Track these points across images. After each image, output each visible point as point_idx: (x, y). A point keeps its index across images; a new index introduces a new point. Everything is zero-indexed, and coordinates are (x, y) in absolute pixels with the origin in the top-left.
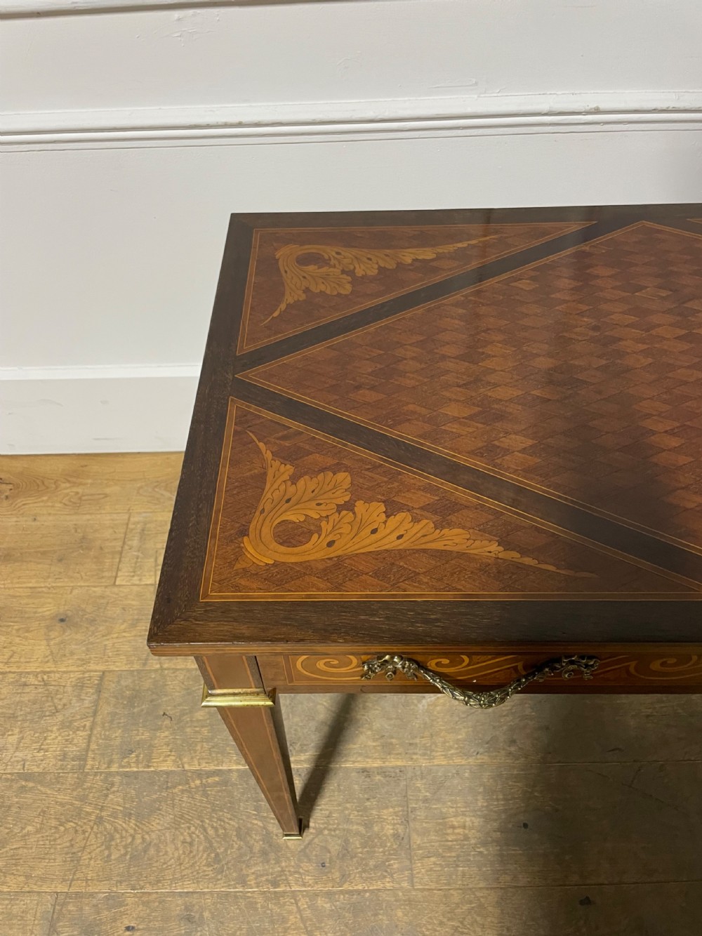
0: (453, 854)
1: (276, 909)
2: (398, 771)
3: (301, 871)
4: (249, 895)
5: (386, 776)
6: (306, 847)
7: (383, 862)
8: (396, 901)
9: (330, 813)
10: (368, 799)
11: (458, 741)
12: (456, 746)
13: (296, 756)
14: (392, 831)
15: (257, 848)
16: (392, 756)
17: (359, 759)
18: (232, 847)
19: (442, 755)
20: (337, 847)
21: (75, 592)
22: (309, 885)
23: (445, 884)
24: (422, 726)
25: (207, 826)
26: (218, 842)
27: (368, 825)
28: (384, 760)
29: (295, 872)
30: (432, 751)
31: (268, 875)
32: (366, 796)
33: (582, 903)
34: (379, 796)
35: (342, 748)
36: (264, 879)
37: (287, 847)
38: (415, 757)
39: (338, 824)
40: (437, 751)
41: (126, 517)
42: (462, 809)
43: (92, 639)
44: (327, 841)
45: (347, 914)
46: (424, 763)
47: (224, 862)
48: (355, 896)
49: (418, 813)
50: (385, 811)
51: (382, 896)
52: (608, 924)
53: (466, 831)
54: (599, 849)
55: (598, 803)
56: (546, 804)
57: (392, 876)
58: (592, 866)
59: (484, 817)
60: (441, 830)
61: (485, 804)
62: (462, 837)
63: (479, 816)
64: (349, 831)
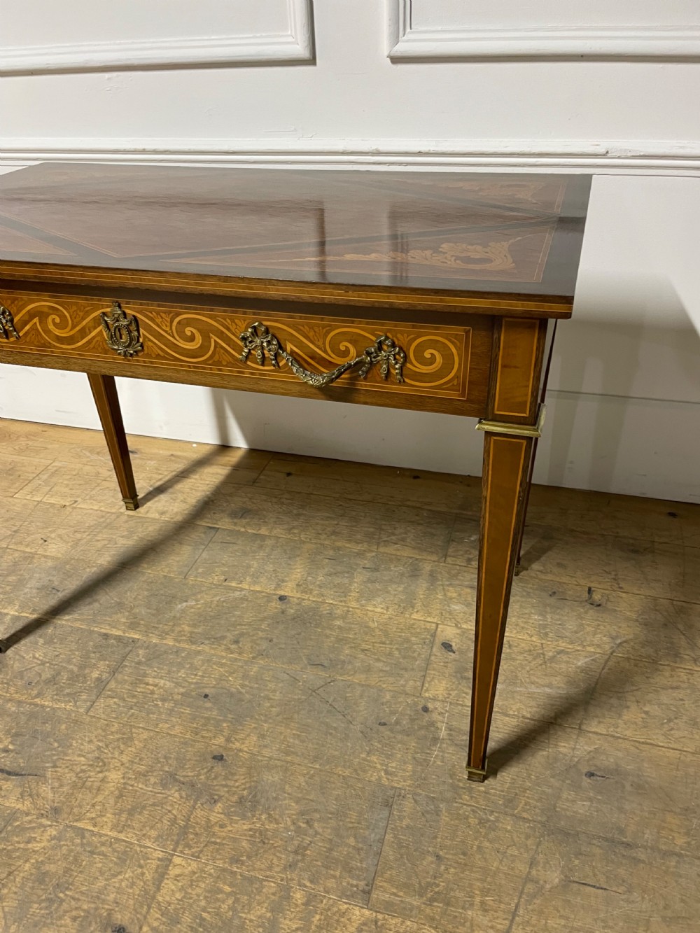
0: (135, 700)
2: (131, 640)
5: (119, 642)
7: (76, 693)
8: (67, 718)
9: (60, 654)
10: (94, 652)
11: (192, 633)
12: (189, 635)
14: (97, 675)
16: (134, 631)
17: (107, 627)
19: (173, 639)
20: (49, 676)
23: (114, 718)
24: (171, 618)
27: (82, 667)
28: (125, 632)
29: (6, 683)
30: (167, 634)
32: (95, 650)
33: (214, 758)
34: (104, 652)
37: (12, 667)
38: (151, 635)
39: (61, 662)
40: (171, 636)
41: (50, 462)
42: (163, 675)
44: (44, 670)
45: (23, 717)
46: (155, 640)
48: (38, 708)
49: (127, 669)
50: (102, 662)
51: (59, 713)
52: (226, 778)
53: (155, 689)
54: (256, 725)
55: (278, 696)
56: (234, 686)
57: (76, 703)
58: (242, 736)
59: (176, 683)
60: (136, 683)
61: (183, 676)
62: (149, 692)
63: (173, 682)
64: (65, 668)
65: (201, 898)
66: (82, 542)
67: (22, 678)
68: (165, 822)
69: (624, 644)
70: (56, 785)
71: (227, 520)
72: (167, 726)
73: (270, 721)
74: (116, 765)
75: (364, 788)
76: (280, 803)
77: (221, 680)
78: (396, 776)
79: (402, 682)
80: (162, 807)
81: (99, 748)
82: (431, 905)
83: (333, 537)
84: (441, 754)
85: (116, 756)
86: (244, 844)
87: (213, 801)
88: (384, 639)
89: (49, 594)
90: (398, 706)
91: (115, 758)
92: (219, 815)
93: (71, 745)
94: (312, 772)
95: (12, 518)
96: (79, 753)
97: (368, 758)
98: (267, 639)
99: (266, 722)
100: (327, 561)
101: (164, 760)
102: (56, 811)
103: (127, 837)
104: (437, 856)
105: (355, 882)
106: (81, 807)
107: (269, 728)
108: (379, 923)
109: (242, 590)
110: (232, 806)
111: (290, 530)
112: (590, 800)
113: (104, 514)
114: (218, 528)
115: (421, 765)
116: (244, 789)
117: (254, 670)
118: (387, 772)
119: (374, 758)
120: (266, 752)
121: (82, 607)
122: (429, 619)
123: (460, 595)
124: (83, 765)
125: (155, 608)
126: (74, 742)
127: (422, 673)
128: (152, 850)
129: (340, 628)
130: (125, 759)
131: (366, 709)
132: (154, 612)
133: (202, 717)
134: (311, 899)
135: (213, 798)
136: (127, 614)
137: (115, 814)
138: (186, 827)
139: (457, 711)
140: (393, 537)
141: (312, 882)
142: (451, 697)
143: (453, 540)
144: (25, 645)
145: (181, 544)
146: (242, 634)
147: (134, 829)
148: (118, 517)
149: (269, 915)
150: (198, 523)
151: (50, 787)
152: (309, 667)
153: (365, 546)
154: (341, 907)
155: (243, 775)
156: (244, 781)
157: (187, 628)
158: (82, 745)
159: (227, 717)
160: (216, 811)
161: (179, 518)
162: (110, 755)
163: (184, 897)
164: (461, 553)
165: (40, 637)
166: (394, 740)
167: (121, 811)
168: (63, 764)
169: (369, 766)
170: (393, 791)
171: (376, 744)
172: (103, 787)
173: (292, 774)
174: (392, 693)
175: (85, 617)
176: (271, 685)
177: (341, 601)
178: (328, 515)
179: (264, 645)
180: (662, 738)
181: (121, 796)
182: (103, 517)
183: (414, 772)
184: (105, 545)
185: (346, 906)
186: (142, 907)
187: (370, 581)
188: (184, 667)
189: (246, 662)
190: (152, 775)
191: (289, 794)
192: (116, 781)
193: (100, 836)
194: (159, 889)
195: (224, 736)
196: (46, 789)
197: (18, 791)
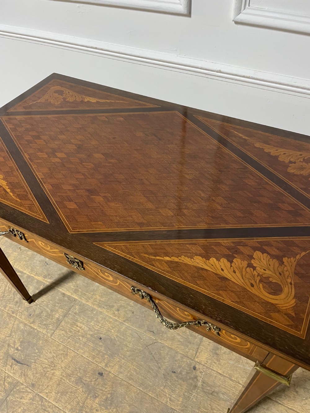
0: (71, 334)
1: (8, 320)
2: (74, 300)
3: (23, 313)
4: (4, 312)
5: (69, 299)
6: (30, 307)
7: (48, 324)
8: (43, 338)
9: (44, 301)
10: (58, 303)
11: (100, 300)
12: (98, 302)
13: (47, 279)
14: (57, 317)
15: (16, 300)
16: (76, 294)
17: (65, 290)
18: (10, 296)
19: (91, 302)
20: (38, 312)
22: (22, 319)
23: (61, 342)
24: (93, 290)
25: (7, 286)
26: (7, 292)
27: (52, 311)
28: (72, 294)
29: (21, 313)
30: (89, 299)
31: (13, 309)
32: (58, 302)
33: (99, 373)
34: (62, 304)
35: (62, 283)
36: (11, 309)
37: (24, 304)
38: (82, 298)
39: (44, 306)
40: (91, 300)
42: (84, 322)
44: (37, 309)
45: (26, 333)
46: (84, 302)
47: (4, 299)
48: (32, 329)
49: (70, 316)
50: (60, 310)
51: (40, 334)
52: (102, 386)
53: (80, 330)
54: (119, 360)
55: (131, 346)
56: (113, 336)
57: (47, 330)
58: (112, 364)
59: (90, 328)
60: (73, 325)
61: (93, 325)
62: (77, 330)
63: (88, 327)
64: (45, 309)
67: (27, 311)
68: (75, 402)
70: (35, 372)
72: (82, 351)
73: (125, 359)
74: (59, 367)
75: (159, 406)
76: (122, 404)
77: (108, 331)
78: (174, 402)
79: (187, 350)
80: (74, 394)
81: (53, 357)
84: (196, 395)
85: (60, 363)
87: (95, 397)
89: (43, 265)
90: (183, 363)
91: (59, 364)
92: (96, 405)
93: (43, 353)
94: (138, 391)
96: (45, 357)
97: (164, 390)
98: (131, 311)
99: (123, 359)
101: (79, 370)
102: (33, 385)
103: (59, 406)
106: (43, 386)
107: (124, 363)
110: (102, 401)
115: (186, 400)
116: (109, 394)
117: (123, 328)
118: (170, 400)
119: (166, 390)
120: (121, 376)
124: (46, 364)
125: (86, 282)
126: (44, 351)
127: (197, 347)
130: (63, 365)
131: (167, 362)
132: (86, 285)
133: (97, 350)
135: (96, 395)
136: (74, 284)
137: (55, 393)
138: (82, 407)
139: (209, 372)
142: (208, 364)
146: (121, 306)
147: (62, 402)
151: (32, 372)
152: (147, 332)
155: (109, 386)
156: (109, 389)
157: (98, 298)
158: (47, 353)
159: (108, 352)
160: (96, 402)
162: (57, 362)
166: (177, 383)
167: (58, 393)
168: (39, 362)
169: (164, 394)
170: (171, 411)
171: (169, 383)
172: (52, 378)
173: (130, 391)
174: (181, 355)
176: (129, 339)
179: (130, 315)
180: (299, 408)
181: (59, 385)
183: (182, 402)
188: (94, 320)
189: (121, 323)
190: (72, 377)
191: (126, 401)
192: (58, 376)
193: (49, 403)
195: (105, 362)
196: (30, 373)
197: (20, 371)
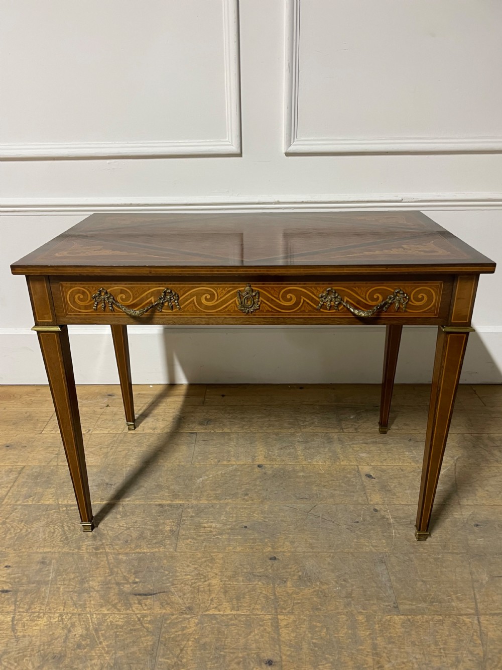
0: (202, 538)
1: (95, 559)
2: (179, 505)
3: (113, 544)
4: (81, 553)
5: (172, 507)
6: (119, 535)
7: (161, 541)
8: (164, 556)
9: (137, 521)
10: (159, 516)
11: (216, 494)
12: (214, 496)
14: (169, 529)
16: (177, 499)
17: (159, 500)
19: (206, 499)
20: (137, 535)
21: (18, 436)
22: (116, 550)
23: (194, 550)
25: (64, 526)
26: (69, 532)
27: (156, 526)
28: (172, 501)
29: (110, 545)
30: (200, 498)
31: (94, 545)
32: (159, 515)
33: (271, 559)
34: (166, 515)
36: (91, 547)
37: (108, 534)
38: (190, 500)
39: (140, 526)
40: (203, 498)
42: (212, 520)
43: (22, 454)
44: (131, 532)
45: (135, 562)
46: (195, 502)
47: (70, 540)
48: (141, 554)
49: (186, 522)
50: (167, 521)
51: (157, 554)
52: (284, 568)
53: (211, 529)
54: (285, 537)
55: (288, 519)
56: (260, 519)
57: (165, 547)
58: (280, 544)
59: (223, 523)
60: (197, 528)
61: (225, 519)
62: (208, 531)
63: (220, 523)
64: (145, 528)
65: (307, 633)
66: (110, 454)
67: (119, 540)
68: (262, 599)
69: (459, 459)
70: (181, 594)
71: (199, 427)
72: (231, 548)
73: (292, 533)
74: (212, 575)
75: (365, 556)
76: (323, 574)
77: (250, 517)
78: (379, 547)
79: (355, 499)
80: (255, 592)
81: (196, 568)
82: (432, 605)
83: (271, 428)
84: (397, 531)
85: (210, 571)
86: (315, 599)
87: (284, 582)
88: (332, 478)
89: (106, 488)
90: (360, 511)
92: (291, 588)
93: (177, 571)
94: (332, 555)
95: (50, 447)
96: (184, 573)
97: (359, 541)
98: (264, 490)
99: (290, 534)
100: (275, 441)
101: (241, 567)
102: (190, 608)
103: (244, 612)
104: (423, 581)
105: (387, 604)
106: (204, 603)
107: (294, 537)
108: (411, 620)
109: (232, 465)
110: (297, 582)
111: (242, 427)
112: (482, 537)
113: (114, 435)
114: (196, 433)
115: (389, 539)
116: (298, 572)
117: (266, 508)
118: (373, 546)
119: (362, 541)
120: (299, 550)
121: (135, 492)
122: (351, 464)
123: (361, 448)
124: (192, 580)
125: (183, 484)
126: (178, 568)
127: (363, 492)
128: (263, 616)
129: (304, 477)
130: (216, 571)
131: (343, 517)
132: (184, 486)
133: (250, 539)
134: (368, 618)
135: (283, 580)
136: (167, 490)
137: (228, 602)
138: (275, 599)
139: (393, 508)
140: (306, 423)
141: (364, 609)
142: (386, 502)
143: (341, 420)
144: (109, 520)
145: (178, 445)
146: (247, 490)
147: (245, 607)
148: (125, 435)
149: (350, 632)
150: (181, 432)
151: (177, 596)
152: (298, 500)
153: (292, 430)
154: (386, 618)
155: (293, 564)
156: (295, 568)
157: (212, 493)
158: (184, 569)
159: (265, 536)
160: (289, 586)
161: (167, 430)
162: (205, 571)
163: (296, 635)
164: (349, 426)
165: (116, 513)
166: (367, 529)
167: (231, 599)
168: (179, 582)
169: (362, 545)
170: (382, 555)
171: (359, 533)
172: (211, 589)
173: (321, 558)
174: (352, 506)
175: (140, 497)
176: (282, 514)
177: (296, 462)
178: (260, 415)
179: (264, 493)
180: (500, 501)
181: (226, 592)
182: (115, 437)
183: (387, 543)
184: (127, 453)
185: (389, 617)
186: (275, 646)
187: (306, 448)
188: (222, 514)
189: (259, 504)
190: (239, 576)
191: (325, 569)
192: (218, 584)
193: (227, 616)
194: (279, 635)
195: (269, 546)
196: (176, 598)
197: (157, 603)
